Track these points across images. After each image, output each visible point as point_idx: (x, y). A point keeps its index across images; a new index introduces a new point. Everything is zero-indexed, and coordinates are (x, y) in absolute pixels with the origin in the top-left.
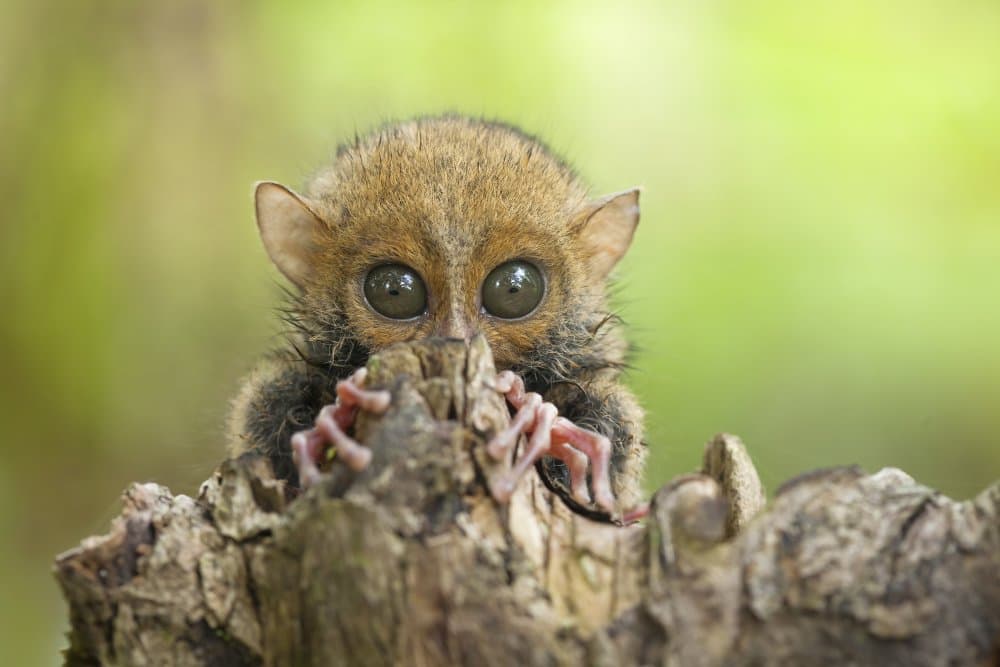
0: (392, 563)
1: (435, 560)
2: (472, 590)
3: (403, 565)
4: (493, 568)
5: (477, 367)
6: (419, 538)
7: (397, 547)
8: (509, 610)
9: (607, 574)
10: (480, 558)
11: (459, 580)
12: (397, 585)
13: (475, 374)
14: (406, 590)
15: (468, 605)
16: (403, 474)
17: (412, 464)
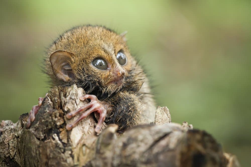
0: (36, 146)
1: (46, 146)
2: (54, 154)
3: (39, 147)
4: (60, 148)
5: (69, 93)
6: (43, 140)
7: (38, 142)
8: (62, 160)
9: (88, 151)
10: (57, 145)
11: (51, 151)
12: (38, 152)
13: (68, 96)
14: (40, 153)
15: (53, 158)
16: (41, 123)
17: (43, 120)
